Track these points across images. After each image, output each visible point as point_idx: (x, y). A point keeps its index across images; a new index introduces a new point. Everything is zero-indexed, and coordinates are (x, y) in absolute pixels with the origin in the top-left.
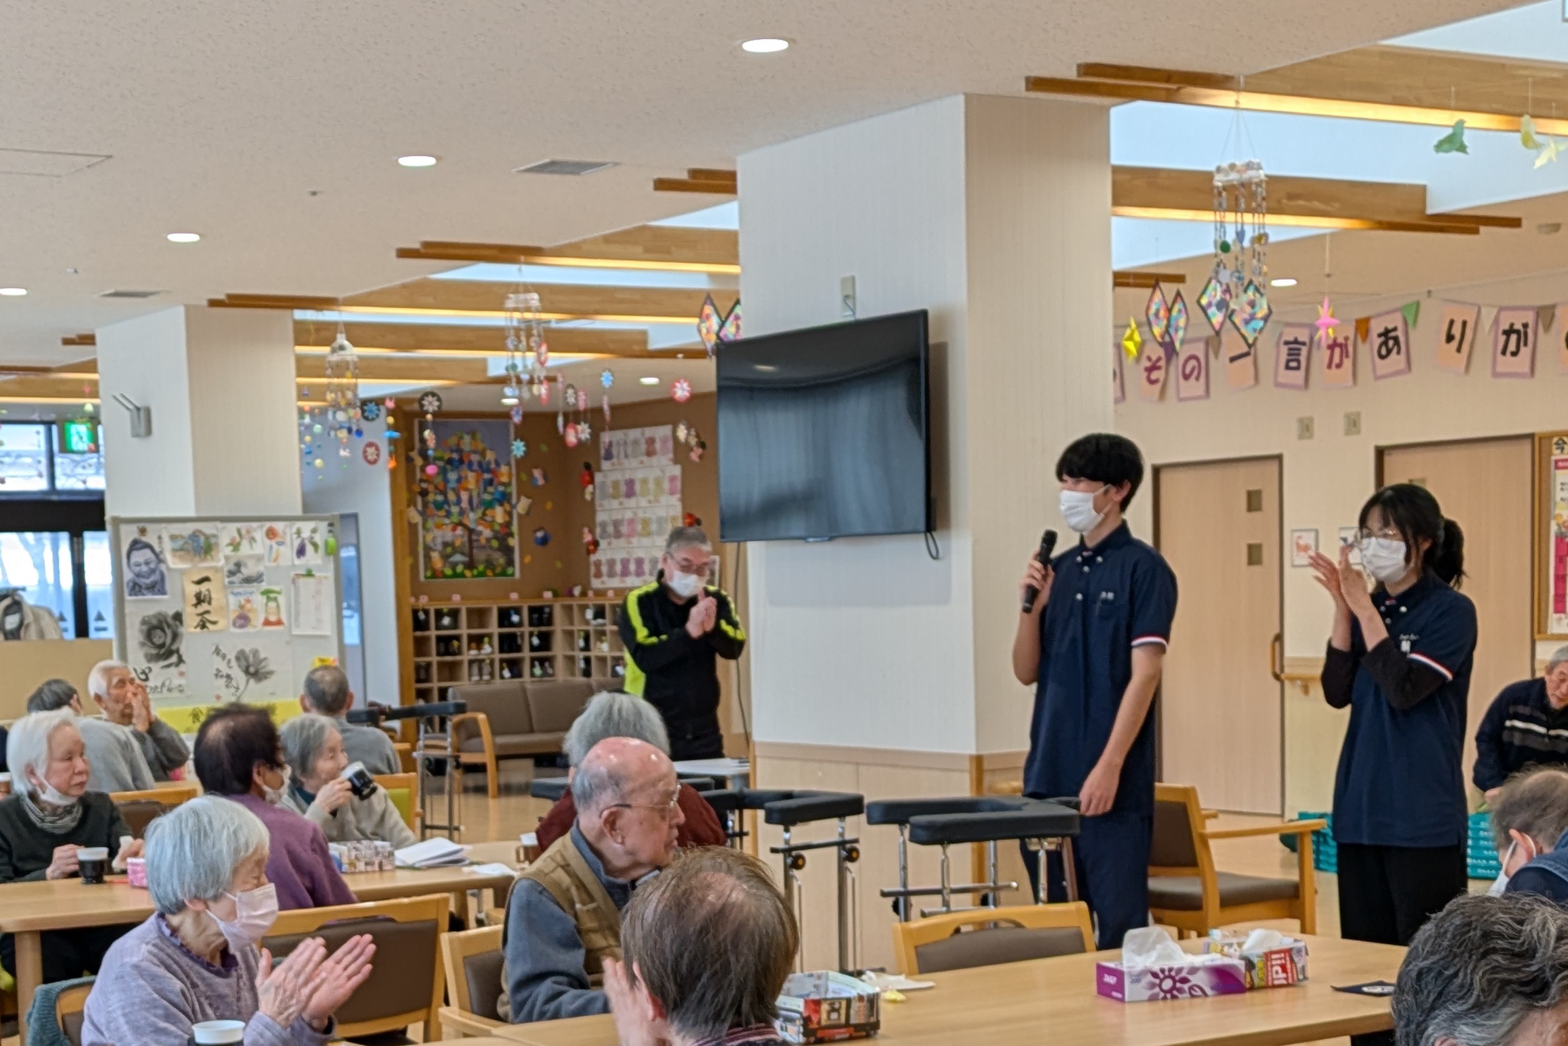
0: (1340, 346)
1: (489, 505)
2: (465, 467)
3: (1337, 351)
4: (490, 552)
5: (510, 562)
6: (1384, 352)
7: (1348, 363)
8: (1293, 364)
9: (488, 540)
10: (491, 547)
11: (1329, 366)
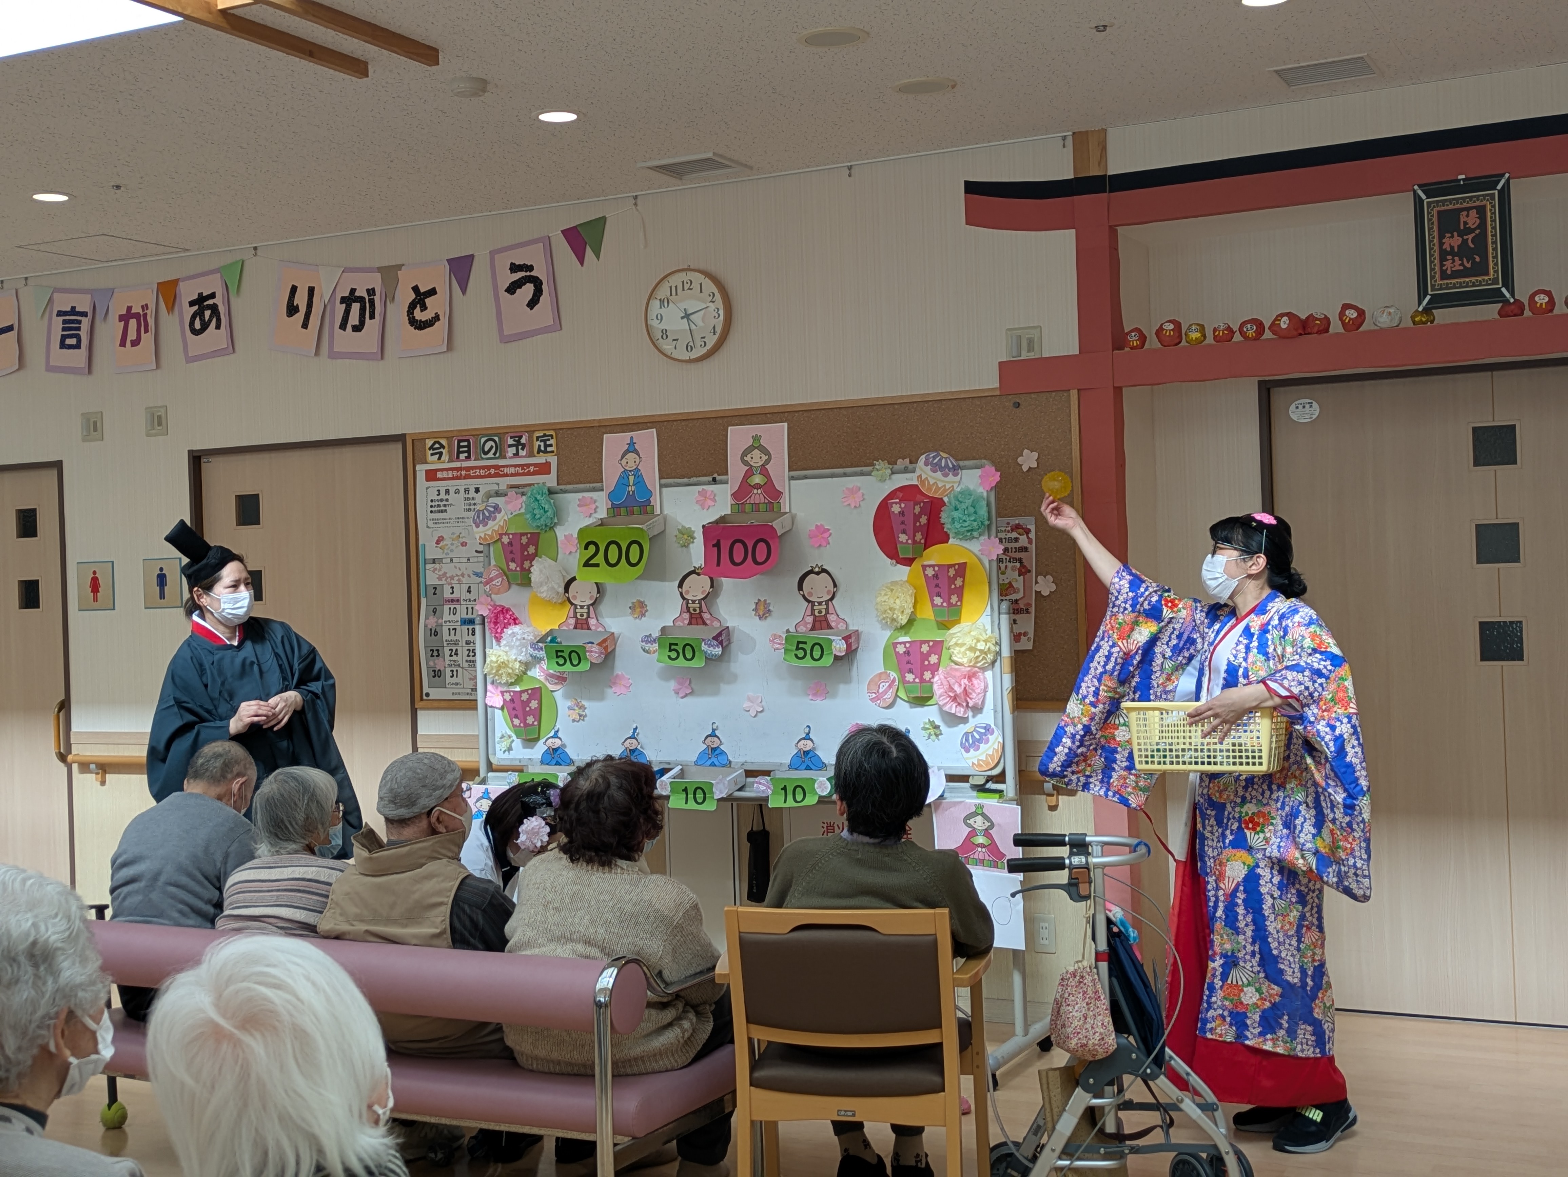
0: (137, 316)
3: (133, 323)
6: (198, 325)
7: (147, 339)
8: (72, 341)
11: (123, 344)
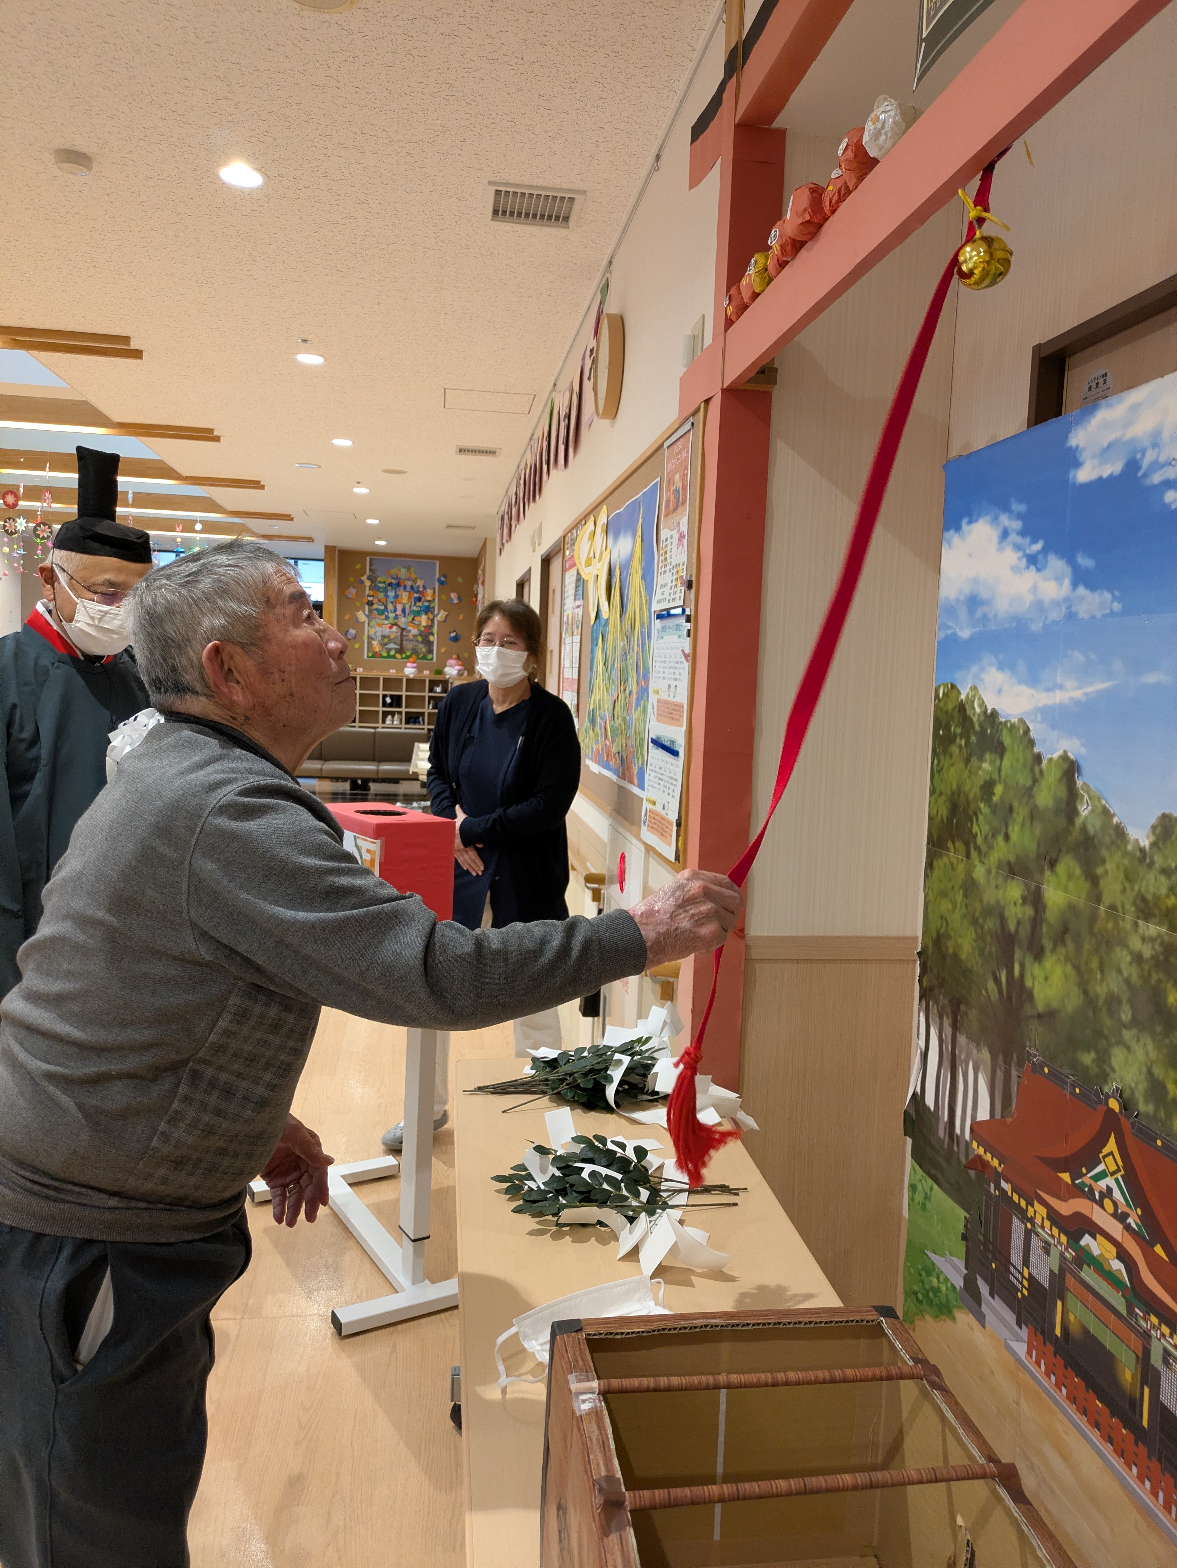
1: (418, 613)
2: (402, 588)
4: (416, 644)
5: (430, 651)
9: (414, 636)
10: (417, 641)
